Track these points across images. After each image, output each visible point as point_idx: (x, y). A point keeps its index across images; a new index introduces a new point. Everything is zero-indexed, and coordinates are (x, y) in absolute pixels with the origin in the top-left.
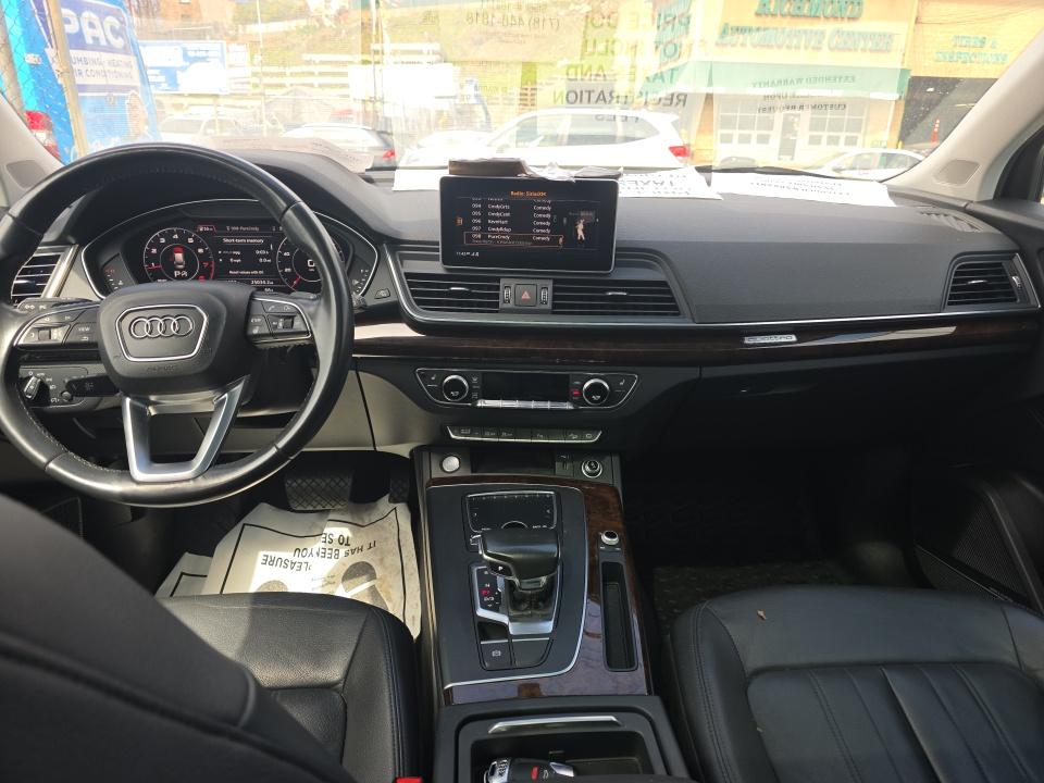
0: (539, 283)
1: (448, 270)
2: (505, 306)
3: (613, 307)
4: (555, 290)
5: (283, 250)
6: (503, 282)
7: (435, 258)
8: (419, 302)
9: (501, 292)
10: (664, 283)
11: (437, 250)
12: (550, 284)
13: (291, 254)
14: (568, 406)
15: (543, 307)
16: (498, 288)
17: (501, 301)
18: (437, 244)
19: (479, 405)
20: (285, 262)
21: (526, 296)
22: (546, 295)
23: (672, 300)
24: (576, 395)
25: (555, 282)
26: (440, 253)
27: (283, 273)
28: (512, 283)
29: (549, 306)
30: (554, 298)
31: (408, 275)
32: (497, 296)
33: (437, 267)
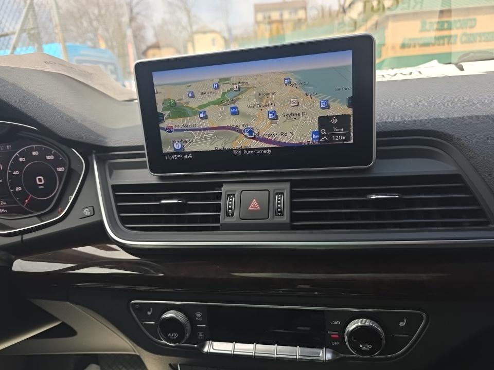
0: (272, 187)
1: (161, 178)
2: (228, 220)
3: (378, 216)
4: (293, 195)
5: (13, 169)
6: (226, 188)
7: (141, 166)
8: (124, 221)
9: (222, 202)
10: (456, 178)
11: (143, 156)
12: (286, 188)
13: (20, 172)
14: (325, 355)
15: (278, 219)
16: (218, 197)
17: (222, 213)
18: (141, 148)
19: (206, 350)
20: (15, 181)
21: (254, 205)
22: (283, 201)
23: (474, 201)
24: (335, 339)
25: (294, 184)
26: (146, 159)
27: (15, 192)
28: (237, 188)
29: (285, 218)
30: (293, 206)
31: (116, 188)
32: (217, 208)
33: (145, 176)
